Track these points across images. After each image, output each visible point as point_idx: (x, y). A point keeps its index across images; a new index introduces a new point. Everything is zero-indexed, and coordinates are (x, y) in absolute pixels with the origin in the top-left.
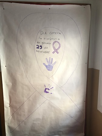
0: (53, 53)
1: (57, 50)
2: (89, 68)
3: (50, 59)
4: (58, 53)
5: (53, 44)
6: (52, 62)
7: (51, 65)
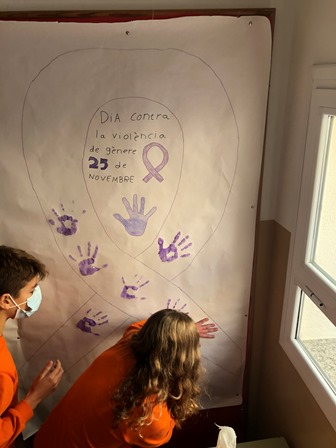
1: (157, 170)
2: (261, 219)
3: (135, 200)
5: (145, 152)
6: (142, 208)
7: (141, 217)
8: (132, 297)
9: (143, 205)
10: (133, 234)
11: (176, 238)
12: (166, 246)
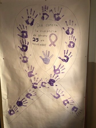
3: (46, 52)
4: (55, 46)
8: (45, 86)
9: (49, 54)
11: (60, 66)
12: (56, 69)
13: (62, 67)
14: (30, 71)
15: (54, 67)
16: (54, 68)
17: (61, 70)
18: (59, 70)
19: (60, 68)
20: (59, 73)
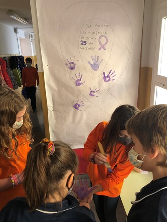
0: (100, 49)
1: (104, 45)
2: (142, 66)
3: (96, 57)
4: (105, 49)
5: (100, 39)
6: (98, 60)
7: (97, 63)
8: (94, 95)
9: (98, 59)
10: (95, 70)
11: (110, 72)
12: (106, 75)
13: (113, 73)
14: (78, 78)
15: (104, 73)
16: (104, 75)
17: (111, 77)
18: (110, 77)
19: (110, 75)
20: (110, 80)
